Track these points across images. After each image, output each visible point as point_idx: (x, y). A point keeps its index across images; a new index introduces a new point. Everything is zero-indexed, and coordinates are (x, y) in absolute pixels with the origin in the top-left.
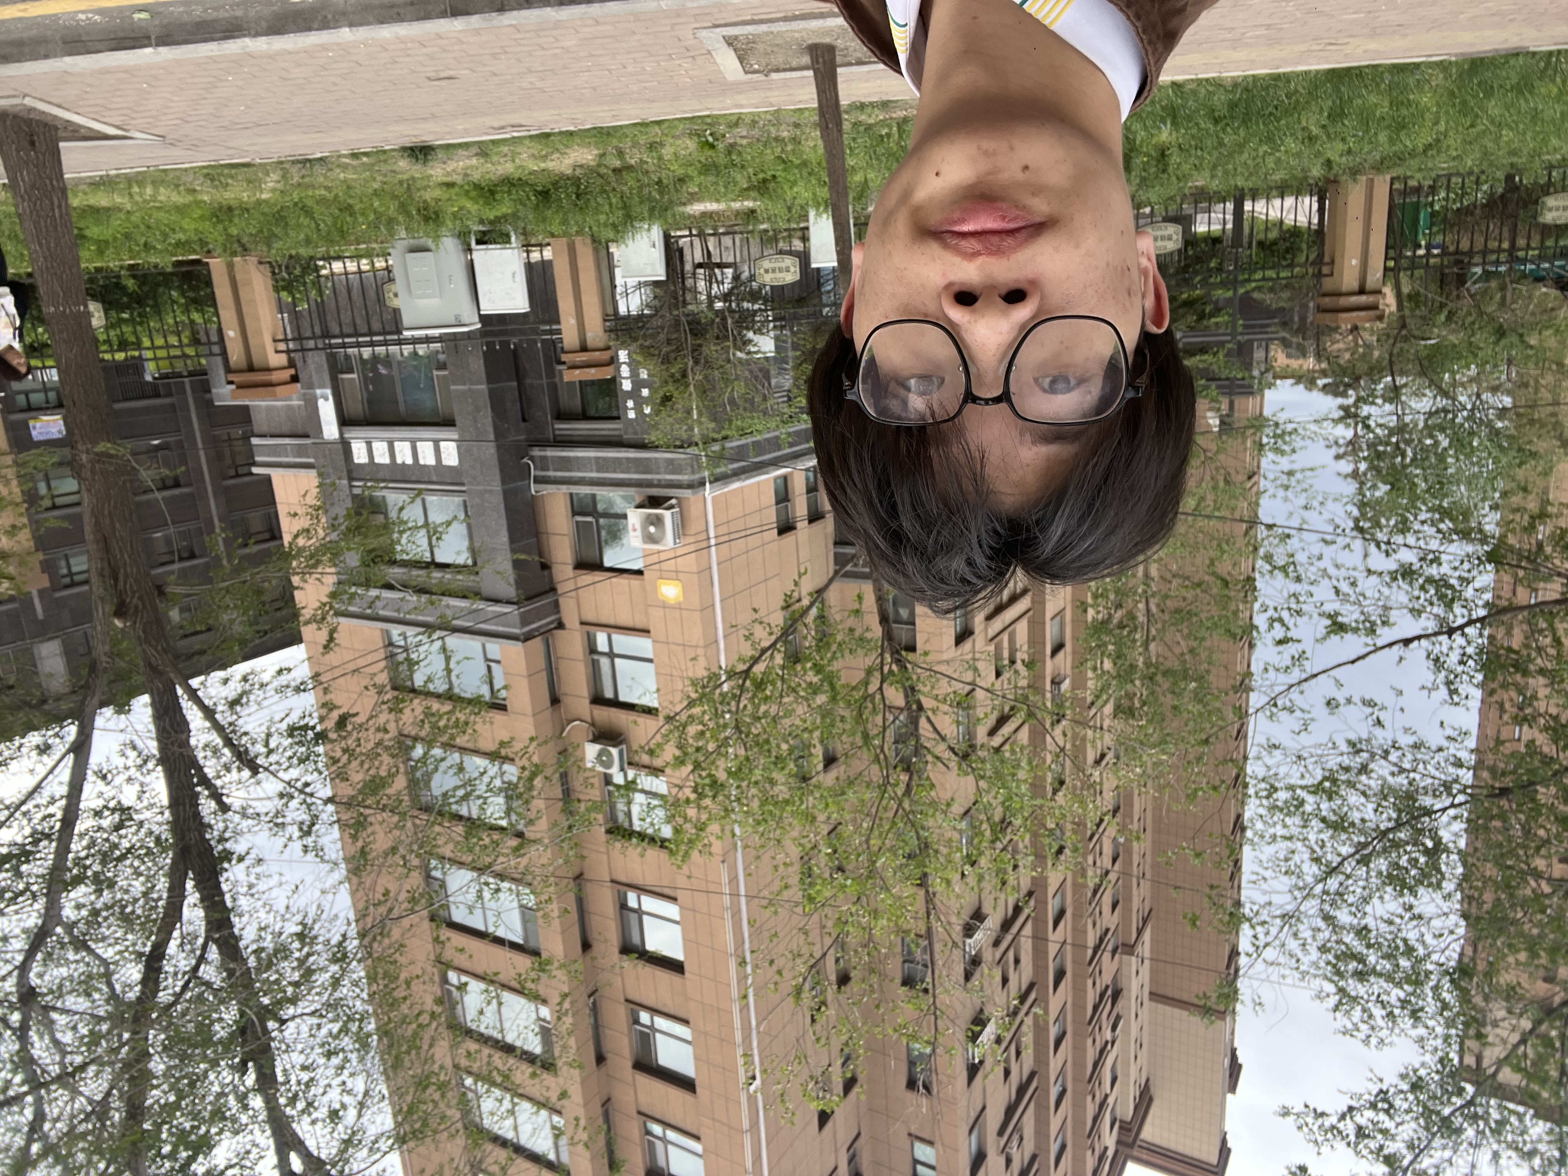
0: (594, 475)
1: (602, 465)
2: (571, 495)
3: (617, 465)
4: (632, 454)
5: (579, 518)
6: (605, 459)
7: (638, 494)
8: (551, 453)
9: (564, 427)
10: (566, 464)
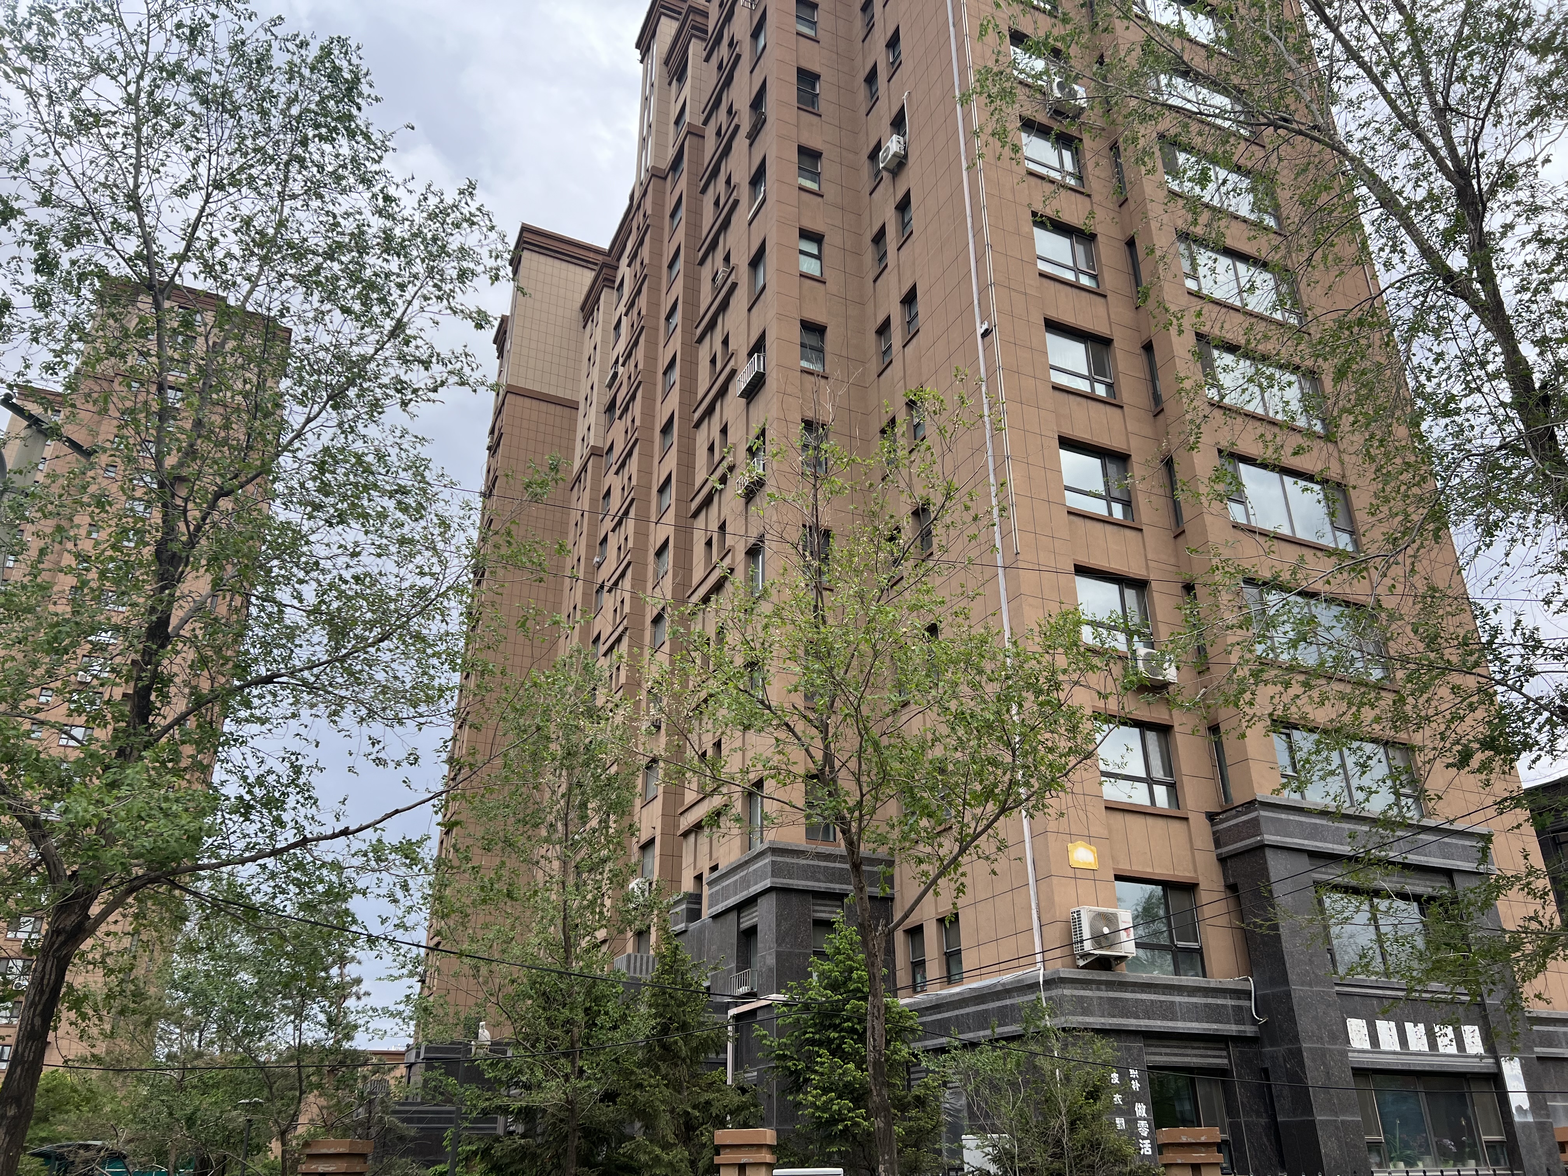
0: (1177, 999)
1: (1169, 1012)
2: (1204, 976)
3: (1149, 1011)
4: (1132, 1023)
5: (1194, 945)
6: (1165, 1018)
7: (1124, 972)
8: (1232, 1029)
9: (1215, 1059)
10: (1214, 1014)
